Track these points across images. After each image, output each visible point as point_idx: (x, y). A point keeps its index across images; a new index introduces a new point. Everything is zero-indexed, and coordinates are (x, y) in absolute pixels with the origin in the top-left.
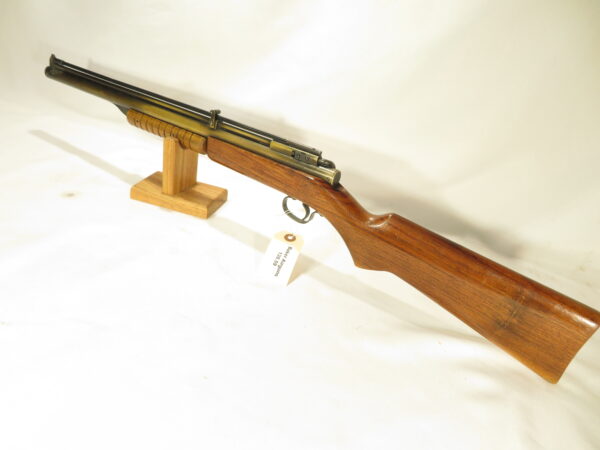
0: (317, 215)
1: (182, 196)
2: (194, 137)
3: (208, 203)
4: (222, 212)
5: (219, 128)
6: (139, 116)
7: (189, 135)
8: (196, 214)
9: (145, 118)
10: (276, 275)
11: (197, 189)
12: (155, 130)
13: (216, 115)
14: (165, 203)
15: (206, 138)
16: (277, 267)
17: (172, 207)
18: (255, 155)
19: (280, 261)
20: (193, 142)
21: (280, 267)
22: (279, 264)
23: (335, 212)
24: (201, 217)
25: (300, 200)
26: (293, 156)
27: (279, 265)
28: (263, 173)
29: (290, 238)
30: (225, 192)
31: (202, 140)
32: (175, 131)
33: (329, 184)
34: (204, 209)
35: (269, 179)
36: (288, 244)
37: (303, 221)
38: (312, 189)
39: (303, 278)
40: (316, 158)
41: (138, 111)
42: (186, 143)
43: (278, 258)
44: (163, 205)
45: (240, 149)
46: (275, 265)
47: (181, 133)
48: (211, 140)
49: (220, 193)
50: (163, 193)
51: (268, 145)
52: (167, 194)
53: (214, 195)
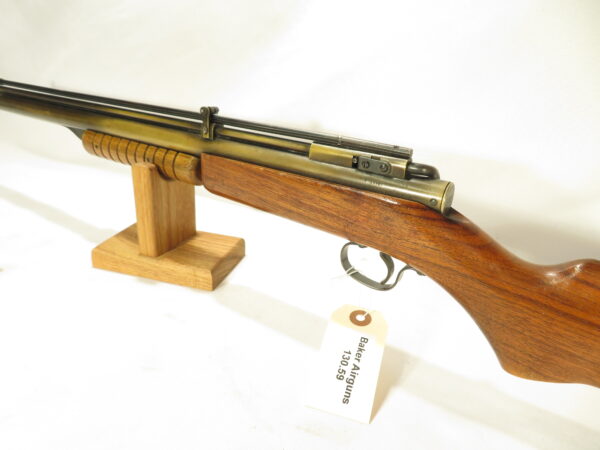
0: (411, 274)
1: (170, 258)
2: (180, 159)
3: (212, 264)
4: (237, 277)
5: (217, 136)
6: (98, 139)
7: (170, 156)
8: (194, 284)
9: (107, 139)
10: (346, 401)
11: (196, 243)
12: (122, 156)
13: (210, 115)
14: (146, 270)
15: (198, 156)
16: (343, 384)
17: (157, 277)
18: (282, 174)
19: (348, 369)
20: (179, 165)
21: (350, 382)
22: (347, 375)
23: (455, 266)
24: (204, 289)
25: (376, 246)
26: (355, 166)
27: (348, 377)
28: (300, 204)
29: (360, 318)
30: (241, 243)
31: (191, 160)
32: (150, 152)
33: (437, 212)
34: (206, 275)
35: (312, 215)
36: (359, 332)
37: (384, 286)
38: (401, 225)
39: (396, 397)
40: (402, 165)
41: (97, 132)
42: (168, 170)
43: (345, 362)
44: (142, 273)
45: (254, 167)
46: (340, 378)
47: (160, 154)
48: (205, 158)
49: (232, 245)
50: (141, 254)
51: (305, 153)
52: (147, 256)
53: (222, 250)
